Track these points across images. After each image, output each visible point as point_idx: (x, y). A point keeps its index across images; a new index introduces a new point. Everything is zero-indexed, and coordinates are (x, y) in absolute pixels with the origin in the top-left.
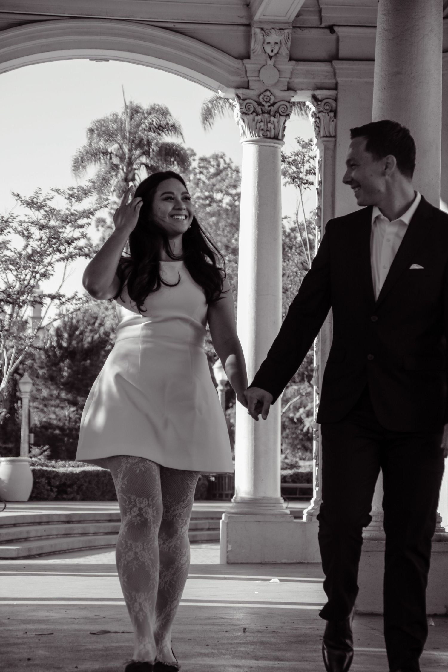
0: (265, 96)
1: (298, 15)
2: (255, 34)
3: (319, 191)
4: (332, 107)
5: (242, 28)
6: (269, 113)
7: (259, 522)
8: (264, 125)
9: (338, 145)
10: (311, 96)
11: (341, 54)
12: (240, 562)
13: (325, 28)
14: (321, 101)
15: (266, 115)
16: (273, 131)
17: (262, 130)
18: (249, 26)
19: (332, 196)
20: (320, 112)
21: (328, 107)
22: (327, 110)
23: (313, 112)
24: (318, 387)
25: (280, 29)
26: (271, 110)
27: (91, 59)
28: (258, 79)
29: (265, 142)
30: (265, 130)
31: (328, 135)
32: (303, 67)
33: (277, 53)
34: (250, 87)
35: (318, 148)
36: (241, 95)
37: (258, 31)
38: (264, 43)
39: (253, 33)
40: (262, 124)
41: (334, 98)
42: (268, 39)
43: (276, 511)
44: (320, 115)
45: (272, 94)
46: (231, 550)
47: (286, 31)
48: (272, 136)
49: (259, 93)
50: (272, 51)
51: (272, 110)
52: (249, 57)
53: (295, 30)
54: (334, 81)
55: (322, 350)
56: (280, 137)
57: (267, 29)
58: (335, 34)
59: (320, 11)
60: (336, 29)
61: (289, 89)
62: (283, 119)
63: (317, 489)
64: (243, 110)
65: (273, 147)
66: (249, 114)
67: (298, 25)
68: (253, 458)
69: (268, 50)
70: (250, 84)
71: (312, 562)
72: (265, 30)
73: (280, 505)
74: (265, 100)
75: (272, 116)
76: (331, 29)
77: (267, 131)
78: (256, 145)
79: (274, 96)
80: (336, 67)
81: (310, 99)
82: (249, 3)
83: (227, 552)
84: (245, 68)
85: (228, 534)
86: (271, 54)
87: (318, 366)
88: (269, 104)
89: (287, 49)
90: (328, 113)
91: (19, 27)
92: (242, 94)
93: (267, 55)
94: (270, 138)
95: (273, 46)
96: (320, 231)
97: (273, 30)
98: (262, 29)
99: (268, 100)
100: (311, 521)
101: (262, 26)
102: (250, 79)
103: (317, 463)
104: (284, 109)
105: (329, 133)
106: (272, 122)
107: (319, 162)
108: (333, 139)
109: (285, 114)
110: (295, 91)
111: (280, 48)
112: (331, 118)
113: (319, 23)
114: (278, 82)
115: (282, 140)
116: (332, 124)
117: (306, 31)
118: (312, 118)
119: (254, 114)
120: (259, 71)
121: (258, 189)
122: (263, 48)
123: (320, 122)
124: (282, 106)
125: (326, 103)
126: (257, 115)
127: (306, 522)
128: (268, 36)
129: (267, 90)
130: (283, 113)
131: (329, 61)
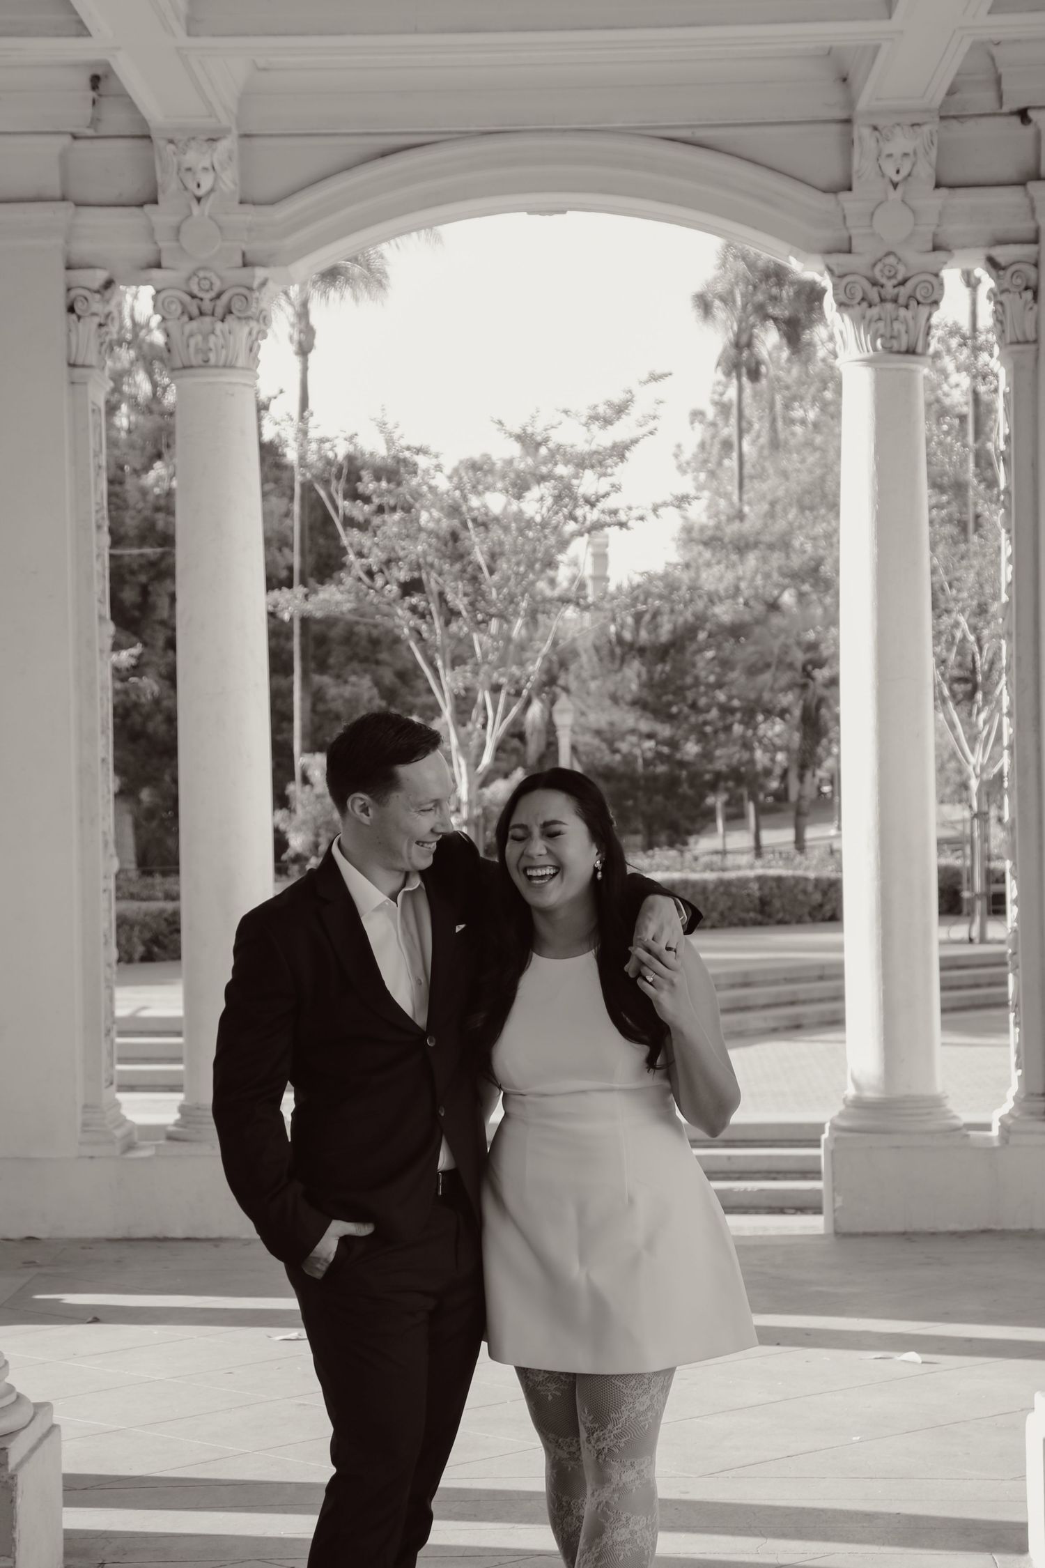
0: (884, 266)
1: (951, 92)
2: (860, 138)
3: (1007, 457)
4: (1028, 280)
5: (835, 129)
6: (895, 300)
7: (898, 1147)
8: (885, 326)
9: (1042, 357)
10: (983, 258)
12: (861, 1229)
13: (1012, 113)
14: (1004, 269)
15: (889, 306)
16: (904, 338)
17: (882, 336)
18: (848, 121)
19: (1033, 466)
20: (1003, 292)
21: (1019, 281)
22: (1018, 286)
23: (991, 290)
24: (1014, 864)
25: (913, 125)
26: (898, 293)
27: (530, 212)
28: (870, 231)
29: (888, 361)
30: (888, 335)
31: (1021, 338)
32: (963, 200)
33: (909, 175)
34: (854, 249)
35: (1002, 364)
36: (836, 269)
37: (866, 132)
39: (855, 136)
40: (881, 324)
41: (1033, 261)
42: (888, 148)
43: (932, 1125)
44: (1003, 298)
45: (900, 260)
46: (841, 1209)
47: (926, 129)
48: (904, 348)
49: (874, 261)
50: (898, 172)
51: (900, 294)
52: (850, 189)
53: (945, 123)
54: (1032, 225)
55: (1019, 788)
56: (919, 349)
57: (885, 127)
58: (1031, 126)
59: (998, 81)
60: (1031, 114)
61: (936, 248)
62: (924, 311)
63: (1020, 1072)
64: (840, 297)
65: (906, 370)
66: (853, 306)
67: (952, 113)
68: (882, 1017)
69: (890, 171)
70: (854, 242)
71: (1013, 1227)
72: (880, 128)
73: (942, 1108)
74: (887, 273)
75: (902, 306)
76: (1023, 115)
77: (892, 337)
78: (870, 369)
79: (906, 265)
80: (1035, 195)
81: (983, 262)
82: (848, 75)
83: (835, 1211)
84: (843, 209)
85: (833, 1173)
86: (896, 178)
87: (1013, 821)
88: (895, 282)
89: (930, 164)
90: (1020, 293)
91: (380, 161)
92: (838, 265)
93: (887, 180)
94: (899, 352)
95: (898, 162)
96: (1010, 539)
97: (898, 130)
98: (875, 128)
99: (892, 273)
100: (1008, 1141)
101: (875, 121)
102: (853, 232)
103: (1018, 1021)
104: (926, 291)
105: (1024, 333)
106: (901, 318)
107: (1005, 395)
108: (1032, 347)
109: (930, 301)
110: (949, 251)
111: (914, 165)
112: (1026, 303)
113: (997, 106)
114: (911, 235)
115: (923, 354)
116: (1031, 316)
117: (970, 124)
118: (986, 300)
119: (865, 304)
120: (872, 214)
121: (876, 460)
122: (880, 167)
123: (1004, 311)
124: (922, 285)
125: (1016, 271)
126: (870, 306)
127: (996, 1144)
128: (888, 140)
129: (889, 254)
130: (925, 298)
131: (1022, 183)
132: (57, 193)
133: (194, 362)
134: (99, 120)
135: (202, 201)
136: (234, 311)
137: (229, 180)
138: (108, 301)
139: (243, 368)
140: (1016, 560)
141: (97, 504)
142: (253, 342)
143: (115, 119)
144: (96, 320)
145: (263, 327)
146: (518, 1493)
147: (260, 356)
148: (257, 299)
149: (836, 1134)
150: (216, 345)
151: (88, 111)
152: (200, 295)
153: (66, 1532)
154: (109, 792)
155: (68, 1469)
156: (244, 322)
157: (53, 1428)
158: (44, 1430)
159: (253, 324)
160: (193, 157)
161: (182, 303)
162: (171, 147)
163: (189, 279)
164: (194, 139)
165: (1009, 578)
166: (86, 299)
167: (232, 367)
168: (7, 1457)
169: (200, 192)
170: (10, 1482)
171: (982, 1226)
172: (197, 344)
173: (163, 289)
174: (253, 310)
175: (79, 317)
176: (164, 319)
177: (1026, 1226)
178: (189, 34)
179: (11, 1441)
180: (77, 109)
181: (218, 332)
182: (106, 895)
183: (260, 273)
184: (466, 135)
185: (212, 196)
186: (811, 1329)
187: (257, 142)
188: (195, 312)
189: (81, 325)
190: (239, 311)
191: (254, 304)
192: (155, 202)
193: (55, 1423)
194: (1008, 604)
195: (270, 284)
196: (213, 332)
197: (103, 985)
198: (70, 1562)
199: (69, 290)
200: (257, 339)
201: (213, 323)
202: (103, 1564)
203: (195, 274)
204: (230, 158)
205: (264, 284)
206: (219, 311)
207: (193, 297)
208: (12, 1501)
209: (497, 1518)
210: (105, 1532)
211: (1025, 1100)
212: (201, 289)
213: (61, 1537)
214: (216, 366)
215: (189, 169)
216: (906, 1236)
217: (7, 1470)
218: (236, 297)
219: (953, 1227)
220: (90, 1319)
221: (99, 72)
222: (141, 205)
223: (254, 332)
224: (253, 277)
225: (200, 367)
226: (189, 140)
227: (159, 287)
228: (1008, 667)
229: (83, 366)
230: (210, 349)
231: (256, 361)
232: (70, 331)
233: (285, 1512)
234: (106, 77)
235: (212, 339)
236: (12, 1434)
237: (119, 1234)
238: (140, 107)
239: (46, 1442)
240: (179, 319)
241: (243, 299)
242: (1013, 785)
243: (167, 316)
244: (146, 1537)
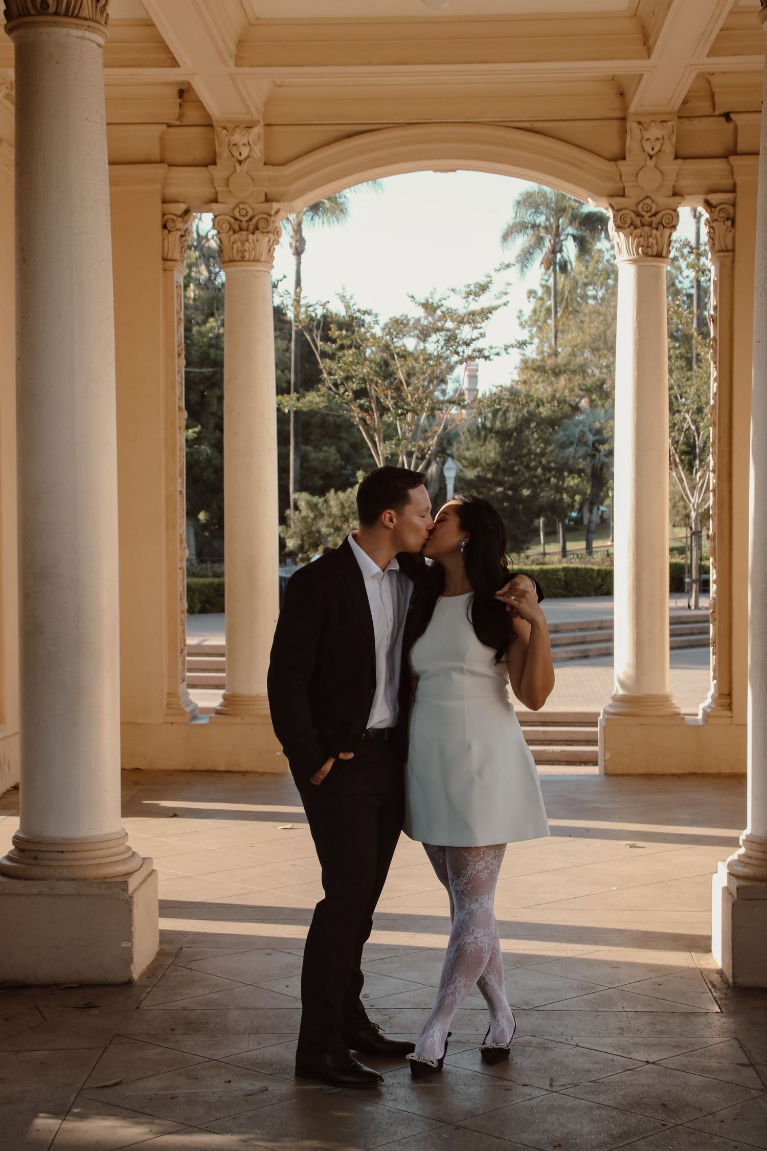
0: (644, 204)
1: (685, 102)
2: (631, 129)
3: (714, 318)
4: (728, 214)
5: (616, 123)
6: (650, 225)
7: (643, 725)
8: (644, 240)
9: (736, 260)
10: (703, 200)
11: (741, 147)
12: (620, 772)
13: (720, 115)
14: (715, 207)
15: (647, 228)
16: (655, 247)
17: (642, 246)
18: (623, 119)
19: (730, 324)
20: (714, 221)
21: (723, 215)
22: (723, 218)
23: (707, 220)
24: (715, 559)
25: (662, 122)
26: (652, 222)
27: (435, 171)
28: (636, 184)
29: (645, 261)
30: (646, 246)
31: (724, 248)
32: (691, 166)
33: (660, 151)
34: (626, 195)
35: (713, 264)
36: (615, 206)
37: (634, 125)
38: (642, 139)
39: (628, 128)
40: (642, 239)
41: (732, 203)
42: (647, 135)
43: (663, 712)
44: (714, 224)
45: (653, 201)
46: (609, 759)
47: (669, 124)
48: (655, 253)
49: (637, 202)
50: (653, 149)
52: (624, 159)
53: (681, 121)
54: (731, 181)
55: (719, 517)
56: (664, 254)
57: (645, 123)
58: (732, 123)
59: (713, 96)
60: (733, 116)
61: (675, 194)
62: (667, 232)
63: (715, 682)
64: (618, 223)
65: (656, 266)
66: (625, 228)
67: (686, 115)
69: (649, 149)
70: (626, 190)
71: (709, 771)
72: (642, 123)
73: (670, 702)
74: (645, 209)
75: (654, 229)
77: (648, 247)
78: (634, 266)
79: (657, 205)
80: (734, 164)
81: (702, 203)
82: (624, 92)
83: (605, 761)
84: (620, 171)
85: (605, 739)
86: (652, 153)
87: (715, 534)
88: (650, 214)
89: (672, 145)
90: (724, 222)
91: (347, 140)
92: (616, 204)
93: (646, 154)
94: (652, 256)
95: (653, 143)
96: (716, 367)
97: (653, 124)
98: (640, 123)
99: (648, 209)
100: (707, 722)
101: (640, 119)
102: (626, 184)
104: (668, 219)
105: (726, 246)
106: (654, 236)
107: (714, 282)
108: (730, 254)
109: (670, 226)
110: (683, 196)
111: (662, 145)
112: (728, 227)
113: (711, 111)
114: (660, 186)
115: (667, 257)
116: (730, 235)
117: (696, 121)
118: (705, 226)
119: (632, 227)
120: (637, 174)
121: (637, 319)
122: (642, 145)
124: (667, 216)
125: (722, 209)
126: (635, 228)
127: (701, 723)
128: (647, 131)
129: (647, 197)
130: (668, 224)
131: (725, 156)
132: (158, 158)
133: (236, 258)
134: (183, 116)
135: (242, 163)
136: (260, 228)
137: (258, 151)
138: (186, 222)
139: (264, 262)
140: (719, 380)
141: (179, 341)
142: (271, 247)
143: (192, 115)
144: (179, 233)
145: (277, 238)
146: (419, 916)
147: (274, 255)
148: (274, 221)
149: (606, 717)
150: (249, 248)
151: (177, 110)
152: (241, 218)
153: (160, 930)
154: (183, 511)
155: (161, 897)
156: (265, 234)
157: (153, 871)
158: (148, 873)
159: (271, 236)
160: (237, 138)
161: (229, 223)
162: (225, 131)
163: (234, 209)
164: (238, 127)
165: (715, 390)
166: (174, 221)
167: (258, 261)
168: (128, 886)
169: (241, 158)
170: (130, 900)
171: (691, 771)
172: (238, 247)
173: (219, 215)
174: (271, 227)
175: (169, 232)
176: (219, 232)
177: (717, 771)
178: (236, 66)
179: (130, 877)
180: (170, 110)
181: (250, 240)
182: (182, 570)
183: (275, 206)
184: (397, 125)
185: (248, 160)
186: (590, 828)
187: (275, 129)
188: (237, 228)
189: (170, 236)
190: (263, 228)
191: (272, 224)
192: (215, 164)
193: (154, 868)
194: (714, 406)
195: (281, 213)
196: (247, 241)
197: (179, 623)
198: (163, 946)
199: (164, 215)
200: (273, 245)
201: (247, 235)
202: (181, 948)
203: (237, 206)
204: (259, 138)
205: (277, 212)
206: (251, 228)
207: (236, 219)
208: (131, 910)
209: (406, 929)
210: (182, 931)
211: (718, 698)
212: (241, 215)
213: (158, 934)
214: (249, 261)
215: (235, 145)
216: (647, 776)
217: (128, 893)
218: (261, 220)
219: (673, 771)
220: (172, 815)
221: (184, 87)
222: (206, 166)
223: (272, 241)
224: (271, 208)
225: (240, 261)
226: (235, 128)
227: (216, 214)
228: (713, 443)
229: (171, 260)
230: (246, 251)
231: (272, 258)
232: (164, 239)
233: (285, 923)
234: (188, 90)
235: (247, 244)
236: (130, 874)
237: (188, 768)
238: (207, 109)
239: (149, 879)
240: (227, 232)
241: (266, 221)
242: (715, 513)
243: (221, 231)
244: (206, 934)
